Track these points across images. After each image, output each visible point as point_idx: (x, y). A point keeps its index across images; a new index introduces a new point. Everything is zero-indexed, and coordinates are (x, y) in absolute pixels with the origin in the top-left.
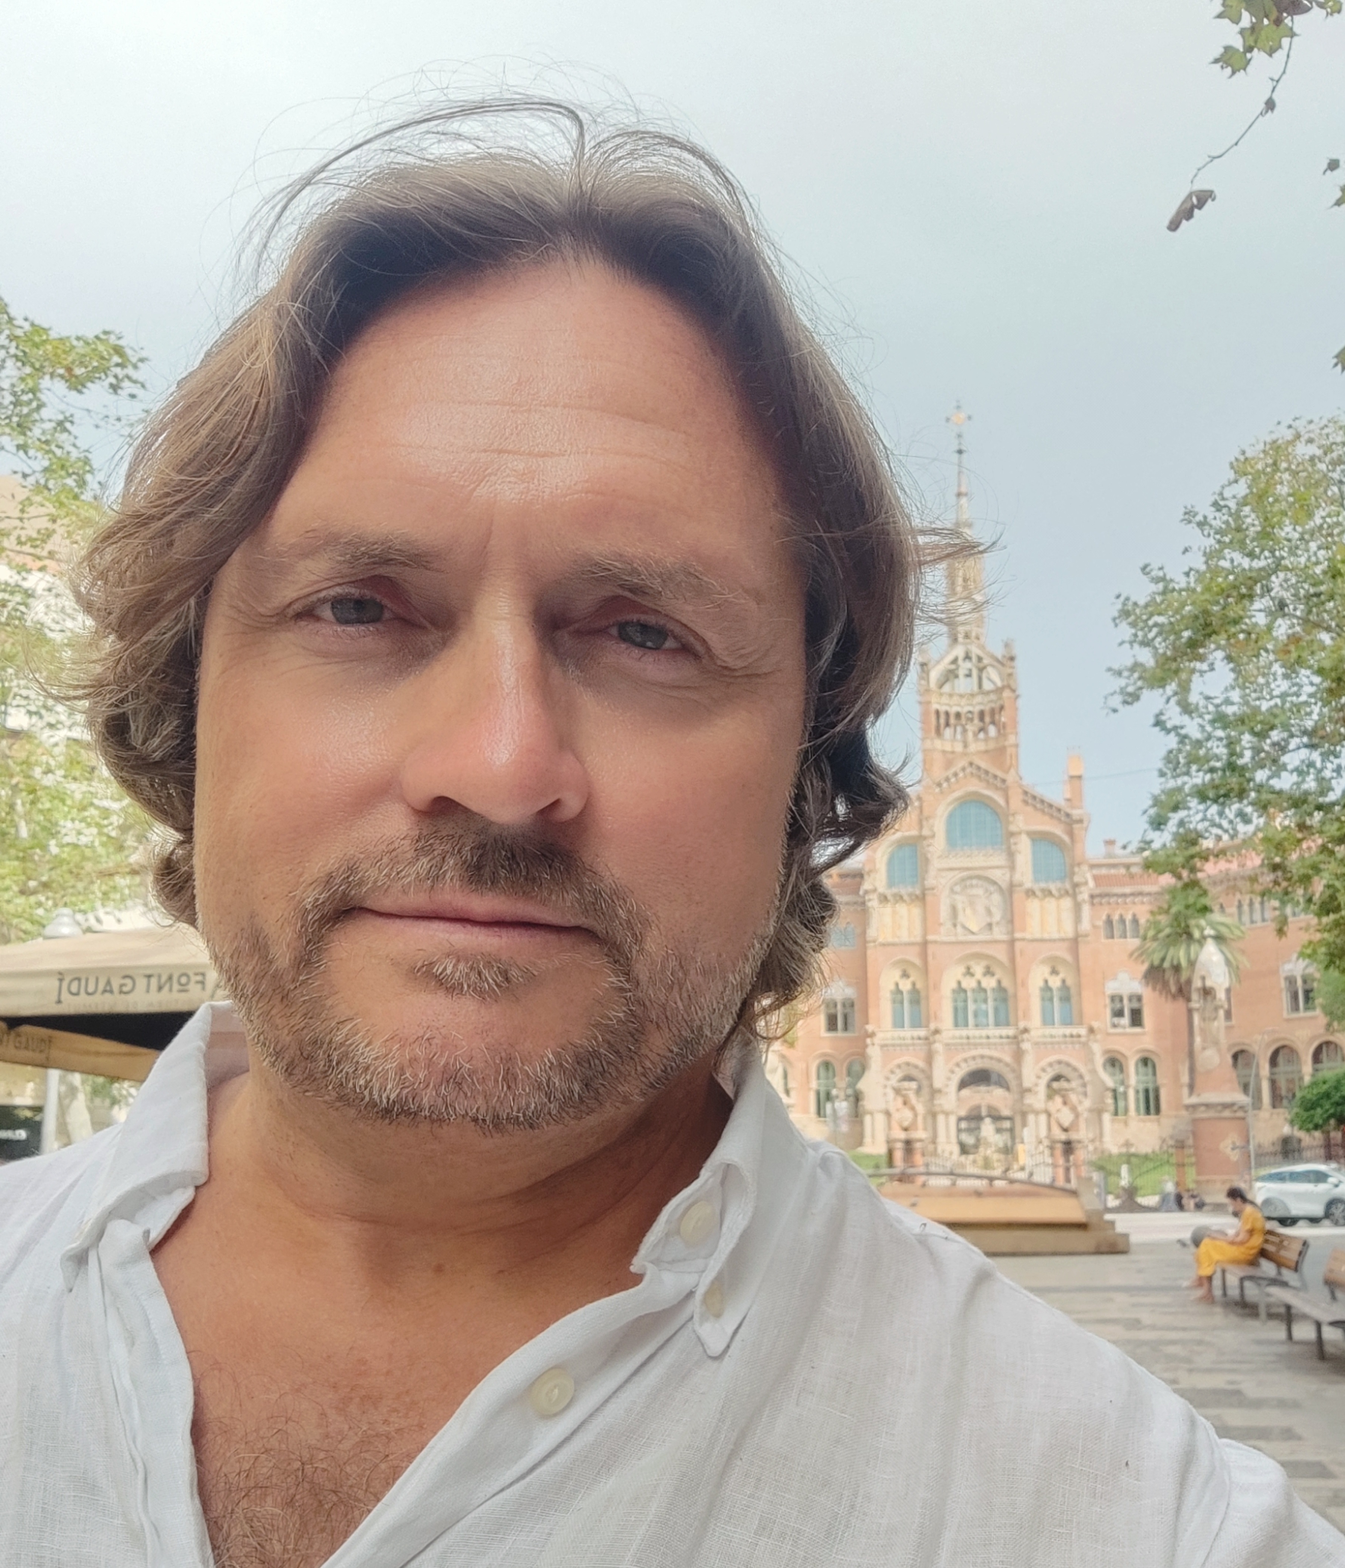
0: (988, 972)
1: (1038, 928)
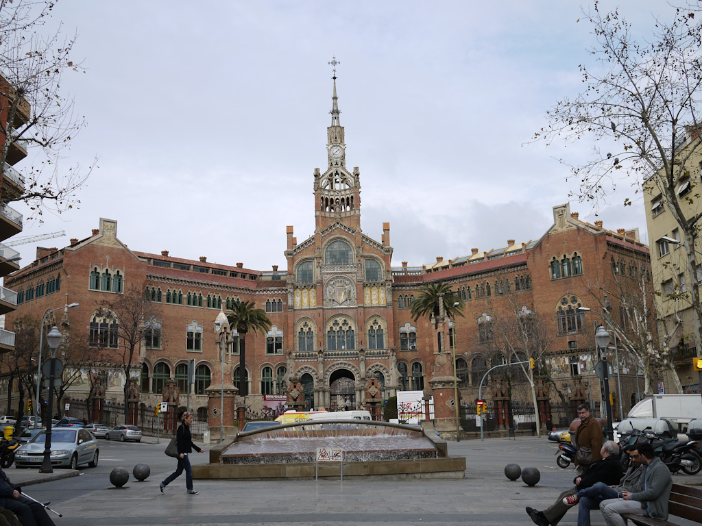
0: (345, 323)
1: (369, 302)
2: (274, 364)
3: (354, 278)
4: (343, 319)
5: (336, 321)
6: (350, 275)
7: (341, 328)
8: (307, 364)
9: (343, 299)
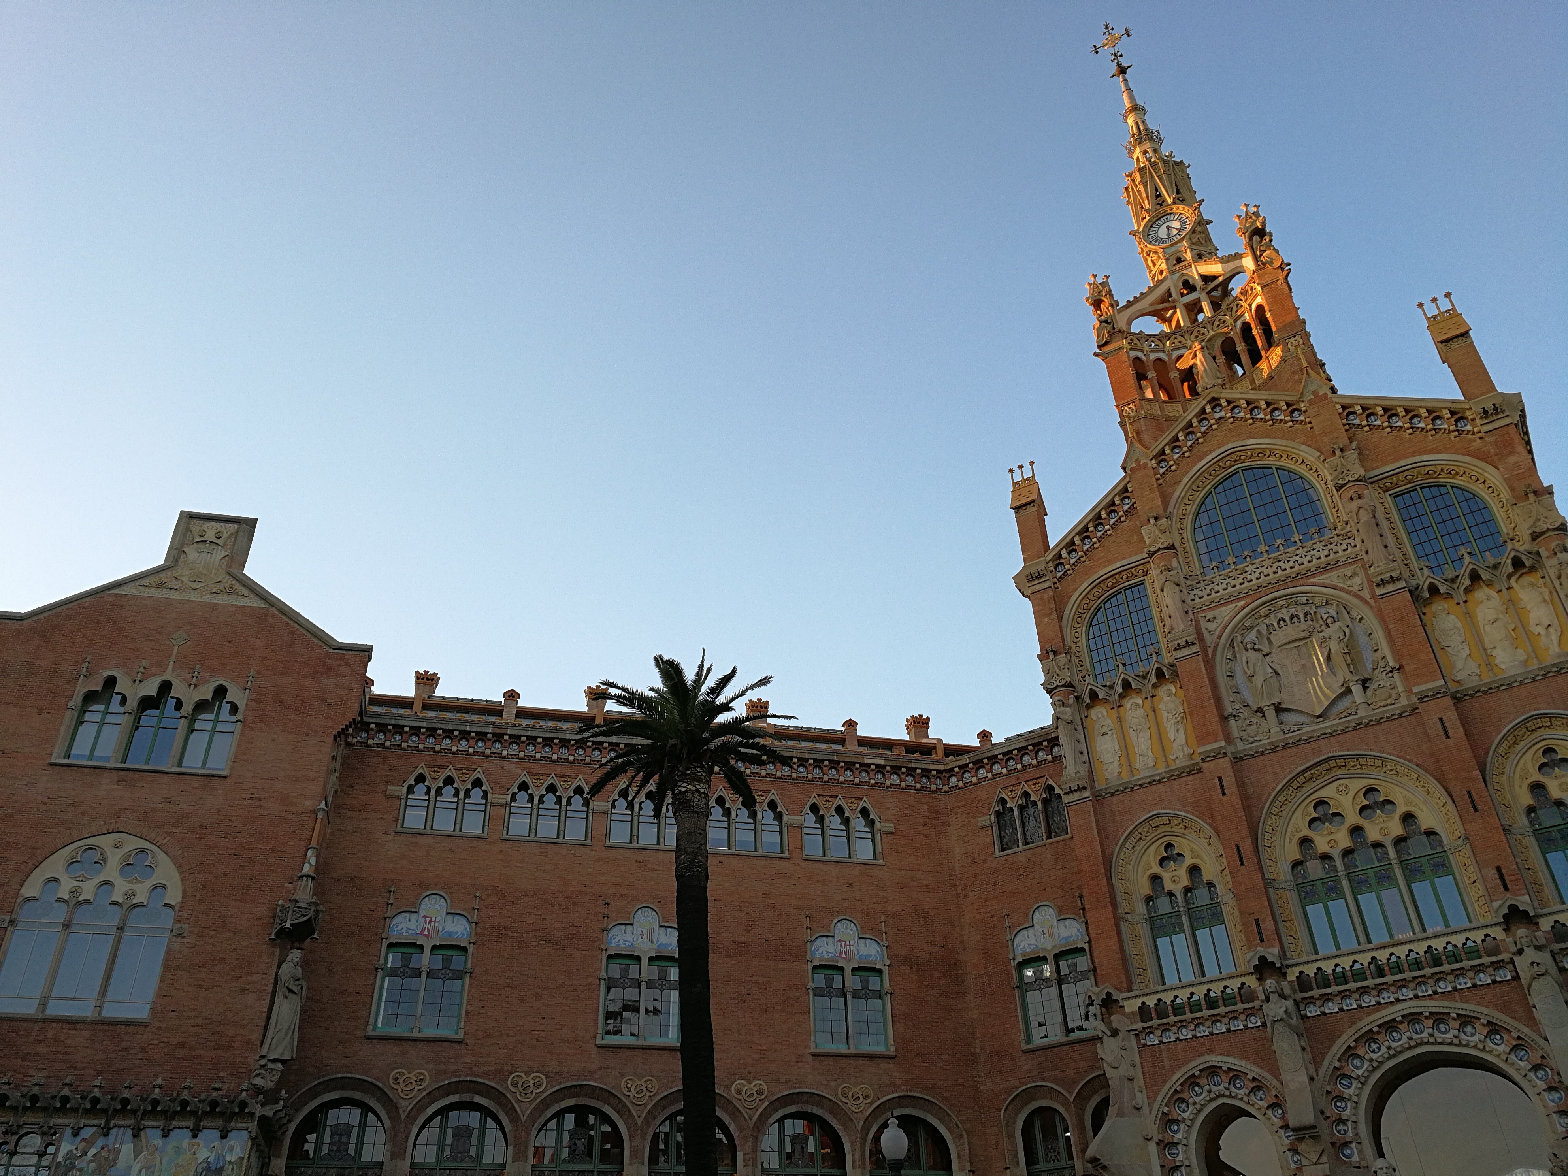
0: (1374, 802)
1: (1473, 666)
2: (1069, 1085)
3: (1357, 581)
4: (1358, 785)
5: (1320, 803)
6: (1331, 577)
7: (1356, 831)
8: (1211, 1051)
9: (1327, 691)
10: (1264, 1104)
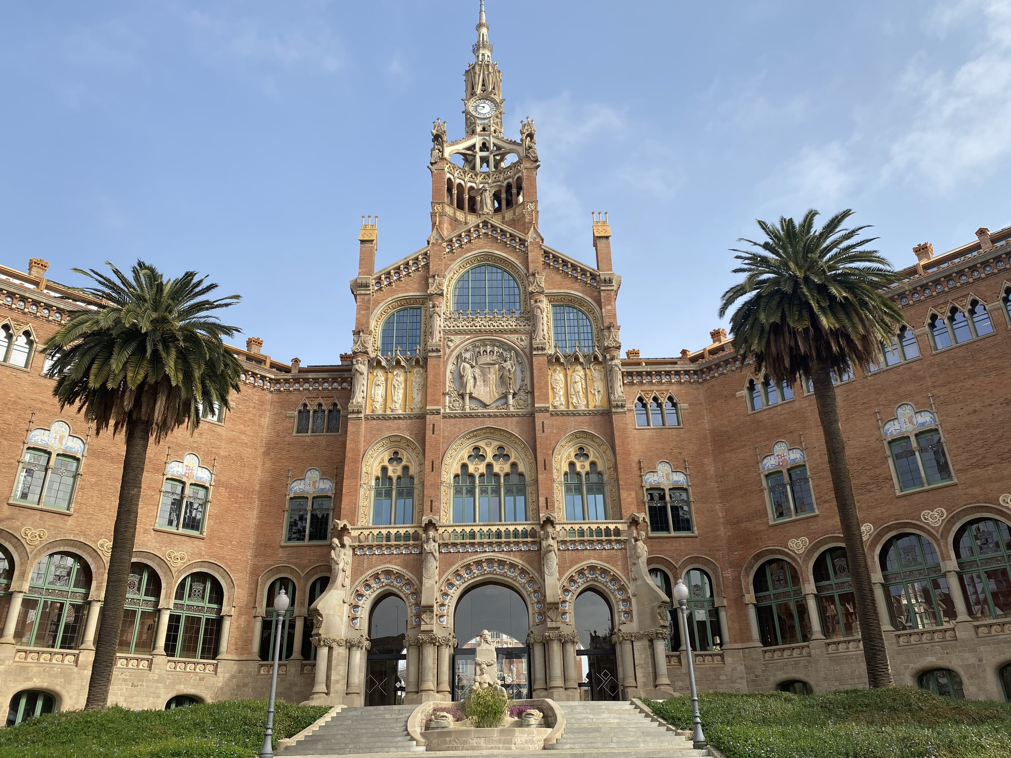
1: (563, 401)
2: (303, 568)
3: (525, 343)
4: (496, 444)
5: (477, 448)
6: (514, 337)
7: (489, 466)
8: (390, 562)
9: (496, 394)
10: (409, 592)
